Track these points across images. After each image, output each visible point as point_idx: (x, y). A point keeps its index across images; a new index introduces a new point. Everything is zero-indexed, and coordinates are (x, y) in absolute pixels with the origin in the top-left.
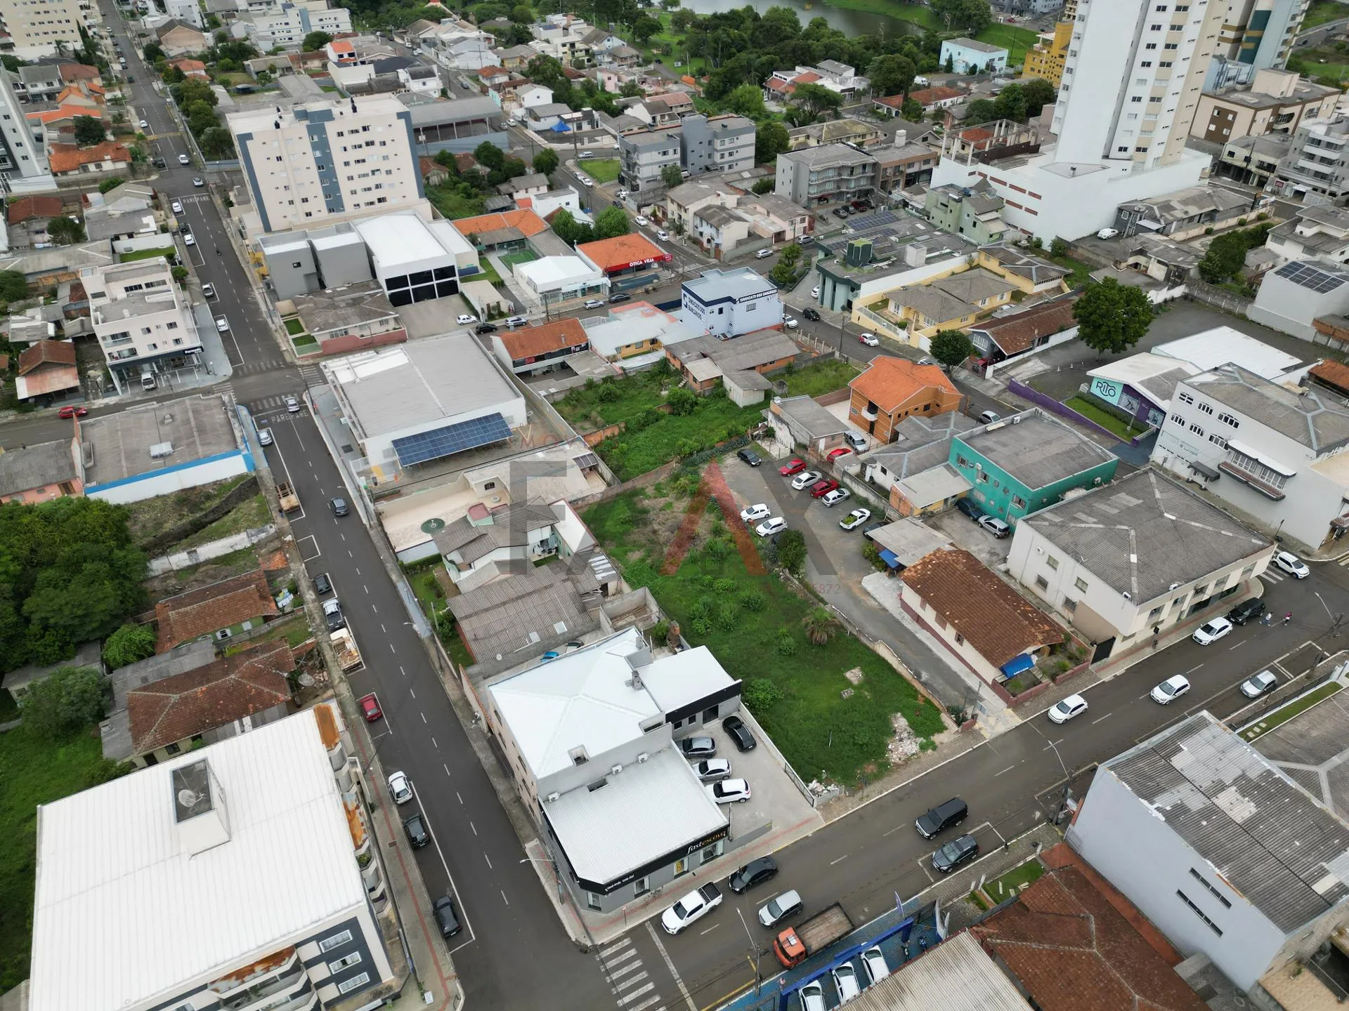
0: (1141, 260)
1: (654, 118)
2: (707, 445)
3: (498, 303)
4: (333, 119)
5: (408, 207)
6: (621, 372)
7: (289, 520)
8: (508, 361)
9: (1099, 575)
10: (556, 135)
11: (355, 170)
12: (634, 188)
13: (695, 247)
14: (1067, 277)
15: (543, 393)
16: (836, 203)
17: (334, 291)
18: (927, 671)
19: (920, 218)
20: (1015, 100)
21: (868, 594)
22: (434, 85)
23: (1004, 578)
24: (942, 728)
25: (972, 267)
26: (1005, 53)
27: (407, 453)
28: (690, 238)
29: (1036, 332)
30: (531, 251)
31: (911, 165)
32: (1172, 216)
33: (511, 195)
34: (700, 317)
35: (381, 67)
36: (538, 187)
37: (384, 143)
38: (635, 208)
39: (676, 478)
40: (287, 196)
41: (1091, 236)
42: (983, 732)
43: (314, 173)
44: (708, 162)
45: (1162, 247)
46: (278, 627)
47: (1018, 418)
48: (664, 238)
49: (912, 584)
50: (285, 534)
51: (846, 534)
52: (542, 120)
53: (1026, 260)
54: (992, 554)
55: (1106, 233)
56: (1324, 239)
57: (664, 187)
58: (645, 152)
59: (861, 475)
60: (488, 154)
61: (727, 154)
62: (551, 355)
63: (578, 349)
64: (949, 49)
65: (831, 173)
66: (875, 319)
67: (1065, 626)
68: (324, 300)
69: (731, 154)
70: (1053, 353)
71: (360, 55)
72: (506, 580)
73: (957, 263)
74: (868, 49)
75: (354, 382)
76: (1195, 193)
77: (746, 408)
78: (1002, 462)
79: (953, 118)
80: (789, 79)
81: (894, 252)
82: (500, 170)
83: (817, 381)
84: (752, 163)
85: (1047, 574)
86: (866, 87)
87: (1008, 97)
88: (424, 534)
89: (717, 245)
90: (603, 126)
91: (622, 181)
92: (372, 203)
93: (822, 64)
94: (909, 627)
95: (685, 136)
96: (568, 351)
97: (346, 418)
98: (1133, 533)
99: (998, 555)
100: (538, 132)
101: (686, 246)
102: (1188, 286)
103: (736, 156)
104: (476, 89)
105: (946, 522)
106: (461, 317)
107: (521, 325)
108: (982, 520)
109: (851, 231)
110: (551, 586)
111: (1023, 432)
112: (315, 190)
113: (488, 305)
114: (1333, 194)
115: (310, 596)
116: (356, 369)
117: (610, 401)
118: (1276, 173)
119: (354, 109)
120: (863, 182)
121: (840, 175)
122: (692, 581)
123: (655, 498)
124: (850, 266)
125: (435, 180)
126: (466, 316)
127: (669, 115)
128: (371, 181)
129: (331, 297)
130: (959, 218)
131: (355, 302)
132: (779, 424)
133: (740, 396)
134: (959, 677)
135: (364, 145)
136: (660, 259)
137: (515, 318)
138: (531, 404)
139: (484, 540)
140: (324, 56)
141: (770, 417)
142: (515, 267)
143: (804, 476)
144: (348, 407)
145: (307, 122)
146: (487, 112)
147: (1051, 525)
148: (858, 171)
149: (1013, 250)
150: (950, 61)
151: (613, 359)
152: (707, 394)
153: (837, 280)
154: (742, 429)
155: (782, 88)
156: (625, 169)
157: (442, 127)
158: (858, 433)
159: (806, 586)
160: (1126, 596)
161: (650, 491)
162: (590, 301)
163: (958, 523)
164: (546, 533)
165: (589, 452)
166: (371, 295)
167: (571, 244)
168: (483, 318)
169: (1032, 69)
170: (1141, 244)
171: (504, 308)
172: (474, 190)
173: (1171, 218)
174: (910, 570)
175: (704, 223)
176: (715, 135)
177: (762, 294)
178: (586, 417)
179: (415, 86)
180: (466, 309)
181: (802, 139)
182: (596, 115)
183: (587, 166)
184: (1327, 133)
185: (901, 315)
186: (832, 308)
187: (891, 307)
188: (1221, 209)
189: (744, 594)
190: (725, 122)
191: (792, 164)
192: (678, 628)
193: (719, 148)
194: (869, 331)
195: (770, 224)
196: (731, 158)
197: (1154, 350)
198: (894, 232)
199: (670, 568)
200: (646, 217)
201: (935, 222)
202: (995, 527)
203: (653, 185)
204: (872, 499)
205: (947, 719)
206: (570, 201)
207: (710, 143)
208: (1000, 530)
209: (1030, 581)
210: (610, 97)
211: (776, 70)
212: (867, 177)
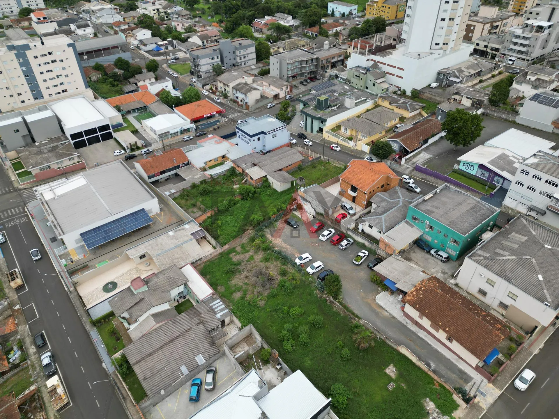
0: (457, 97)
1: (203, 42)
2: (266, 217)
3: (136, 142)
4: (31, 49)
5: (80, 94)
6: (209, 177)
7: (17, 294)
8: (145, 176)
9: (525, 291)
10: (155, 52)
11: (47, 76)
12: (199, 77)
13: (236, 104)
14: (423, 108)
15: (167, 193)
16: (300, 79)
17: (40, 143)
18: (433, 361)
19: (345, 83)
20: (369, 26)
21: (381, 307)
22: (90, 31)
23: (457, 289)
24: (456, 407)
25: (377, 106)
26: (356, 7)
27: (91, 240)
28: (231, 100)
29: (421, 138)
30: (150, 112)
31: (333, 58)
32: (464, 75)
33: (136, 84)
34: (248, 143)
35: (60, 24)
36: (150, 79)
37: (62, 61)
38: (201, 86)
39: (253, 240)
40: (9, 93)
41: (427, 87)
42: (481, 404)
43: (23, 79)
44: (234, 62)
45: (467, 90)
46: (11, 377)
47: (438, 191)
48: (218, 101)
49: (413, 305)
50: (15, 305)
51: (358, 267)
52: (148, 45)
53: (402, 101)
54: (444, 273)
55: (434, 85)
56: (540, 82)
57: (214, 75)
58: (203, 58)
59: (356, 229)
60: (121, 63)
61: (242, 57)
62: (169, 170)
63: (183, 165)
64: (331, 6)
65: (297, 64)
66: (336, 136)
67: (501, 318)
68: (35, 149)
69: (244, 58)
70: (432, 148)
71: (50, 18)
72: (160, 327)
73: (369, 104)
74: (295, 7)
75: (54, 199)
76: (470, 63)
77: (283, 192)
78: (441, 219)
79: (343, 36)
80: (263, 22)
81: (339, 102)
82: (129, 71)
83: (315, 174)
84: (255, 61)
85: (486, 288)
86: (299, 24)
87: (366, 25)
88: (105, 293)
89: (246, 103)
90: (178, 47)
91: (192, 73)
92: (59, 93)
93: (277, 15)
94: (412, 328)
95: (221, 49)
96: (178, 167)
97: (50, 222)
98: (534, 260)
99: (447, 273)
100: (146, 52)
101: (230, 104)
102: (484, 108)
103: (247, 58)
104: (112, 32)
105: (413, 255)
106: (116, 152)
107: (150, 153)
108: (432, 252)
109: (314, 92)
110: (190, 329)
111: (444, 199)
112: (25, 88)
113: (130, 144)
114: (528, 60)
115: (32, 350)
116: (55, 190)
117: (206, 194)
118: (500, 52)
119: (43, 43)
120: (312, 67)
121: (301, 64)
122: (276, 311)
123: (243, 253)
124: (318, 110)
125: (94, 78)
126: (118, 151)
127: (210, 41)
128: (57, 81)
129: (39, 147)
130: (366, 82)
131: (53, 149)
132: (305, 202)
133: (278, 186)
134: (452, 362)
135: (50, 62)
136: (219, 112)
137: (146, 150)
138: (162, 200)
139: (143, 303)
140: (30, 20)
141: (299, 198)
142: (143, 121)
143: (326, 233)
144: (51, 216)
145: (15, 52)
146: (118, 42)
147: (485, 259)
148: (310, 62)
149: (395, 96)
150: (333, 12)
151: (204, 170)
152: (259, 186)
153: (313, 118)
154: (284, 206)
155: (260, 26)
156: (194, 67)
157: (95, 51)
158: (348, 204)
159: (346, 307)
160: (546, 304)
161: (239, 249)
162: (186, 137)
163: (418, 255)
164: (182, 288)
165: (200, 229)
166: (62, 144)
167: (172, 107)
168: (128, 151)
169: (370, 13)
170: (457, 89)
171: (139, 145)
172: (116, 83)
173: (464, 76)
174: (409, 295)
175: (238, 92)
176: (236, 49)
177: (279, 129)
178: (194, 205)
179: (80, 32)
180: (118, 147)
181: (276, 49)
182: (175, 42)
183: (174, 67)
184: (523, 32)
185: (348, 133)
186: (312, 132)
187: (343, 129)
188: (484, 70)
189: (311, 318)
190: (240, 42)
191: (278, 60)
192: (277, 354)
193: (239, 55)
194: (334, 143)
195: (271, 91)
196: (245, 59)
197: (486, 144)
198: (335, 91)
199: (260, 303)
200: (207, 90)
201: (353, 85)
202: (442, 256)
203: (208, 75)
204: (367, 243)
205: (457, 398)
206: (168, 85)
207: (234, 52)
208: (445, 258)
209: (474, 291)
210: (180, 33)
211: (256, 18)
212: (314, 65)
